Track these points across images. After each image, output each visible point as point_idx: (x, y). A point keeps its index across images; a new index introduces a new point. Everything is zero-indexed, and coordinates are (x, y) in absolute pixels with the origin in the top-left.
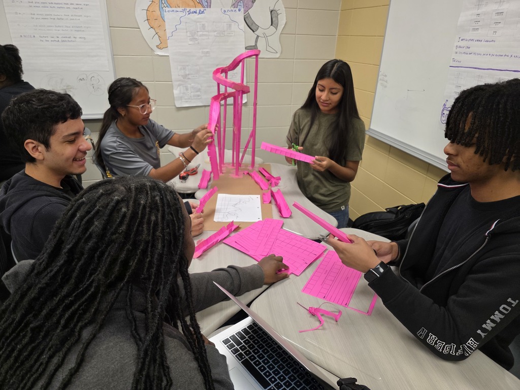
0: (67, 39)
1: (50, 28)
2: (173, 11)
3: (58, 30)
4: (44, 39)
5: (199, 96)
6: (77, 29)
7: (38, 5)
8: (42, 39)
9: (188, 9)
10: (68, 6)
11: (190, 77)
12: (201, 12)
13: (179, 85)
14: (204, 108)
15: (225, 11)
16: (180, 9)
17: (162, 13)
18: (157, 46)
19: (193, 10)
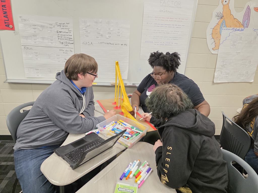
0: (168, 44)
1: (161, 38)
2: (227, 29)
3: (165, 39)
5: (227, 77)
6: (174, 38)
7: (159, 25)
8: (155, 43)
9: (235, 28)
10: (174, 26)
11: (225, 66)
12: (242, 30)
13: (218, 71)
14: (227, 83)
15: (255, 30)
16: (231, 28)
17: (221, 30)
18: (213, 49)
19: (238, 29)
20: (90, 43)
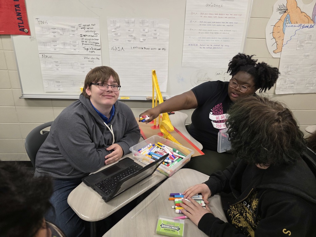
0: (216, 47)
1: (208, 39)
2: (292, 26)
3: (213, 41)
4: (202, 47)
5: (292, 87)
6: (225, 40)
7: (205, 24)
8: (201, 47)
9: (303, 25)
10: (224, 24)
11: (290, 73)
12: (311, 26)
14: (293, 95)
16: (298, 25)
17: (284, 27)
18: (274, 52)
19: (306, 25)
20: (121, 48)
